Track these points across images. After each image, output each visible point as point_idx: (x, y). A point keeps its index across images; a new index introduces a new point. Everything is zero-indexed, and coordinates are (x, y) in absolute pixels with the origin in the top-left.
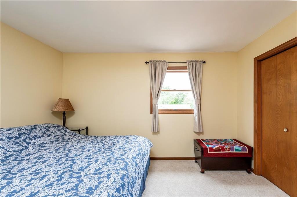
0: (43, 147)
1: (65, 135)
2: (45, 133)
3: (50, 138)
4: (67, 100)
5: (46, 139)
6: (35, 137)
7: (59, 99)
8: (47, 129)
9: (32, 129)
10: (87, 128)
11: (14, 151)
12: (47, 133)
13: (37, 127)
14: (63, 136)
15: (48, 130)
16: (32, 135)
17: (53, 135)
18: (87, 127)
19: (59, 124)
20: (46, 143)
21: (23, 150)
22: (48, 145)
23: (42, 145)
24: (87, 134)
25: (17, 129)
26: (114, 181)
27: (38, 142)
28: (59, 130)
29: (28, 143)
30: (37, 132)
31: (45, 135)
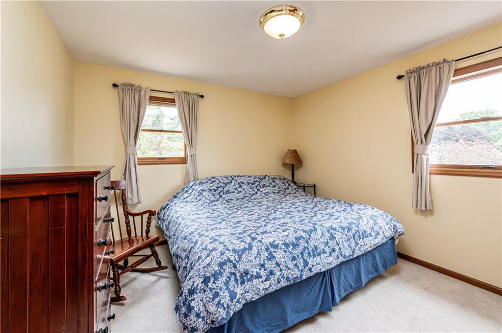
0: (267, 195)
1: (288, 188)
2: (271, 184)
3: (274, 189)
4: (295, 151)
5: (271, 189)
6: (264, 186)
7: (288, 150)
8: (274, 179)
9: (263, 179)
10: (314, 186)
11: (249, 194)
12: (273, 184)
13: (267, 177)
14: (286, 189)
15: (274, 181)
16: (262, 184)
17: (277, 187)
18: (314, 184)
19: (285, 177)
20: (270, 193)
21: (254, 194)
22: (270, 195)
23: (267, 194)
24: (315, 194)
25: (253, 177)
26: (287, 236)
27: (265, 190)
28: (283, 183)
29: (258, 190)
30: (265, 182)
31: (271, 185)
